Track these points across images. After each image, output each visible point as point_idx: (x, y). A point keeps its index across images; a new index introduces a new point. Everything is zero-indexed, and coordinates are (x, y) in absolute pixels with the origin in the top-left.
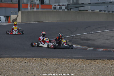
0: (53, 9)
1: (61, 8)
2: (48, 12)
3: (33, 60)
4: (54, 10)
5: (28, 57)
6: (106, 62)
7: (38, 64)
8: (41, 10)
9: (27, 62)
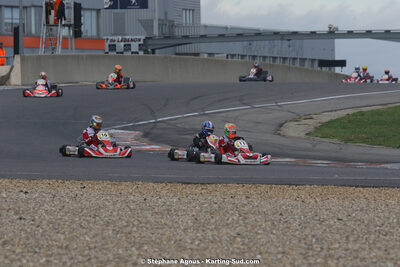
0: (107, 50)
1: (127, 47)
2: (92, 57)
3: (43, 185)
4: (111, 53)
5: (30, 178)
6: (233, 191)
7: (54, 196)
8: (74, 52)
9: (25, 190)
